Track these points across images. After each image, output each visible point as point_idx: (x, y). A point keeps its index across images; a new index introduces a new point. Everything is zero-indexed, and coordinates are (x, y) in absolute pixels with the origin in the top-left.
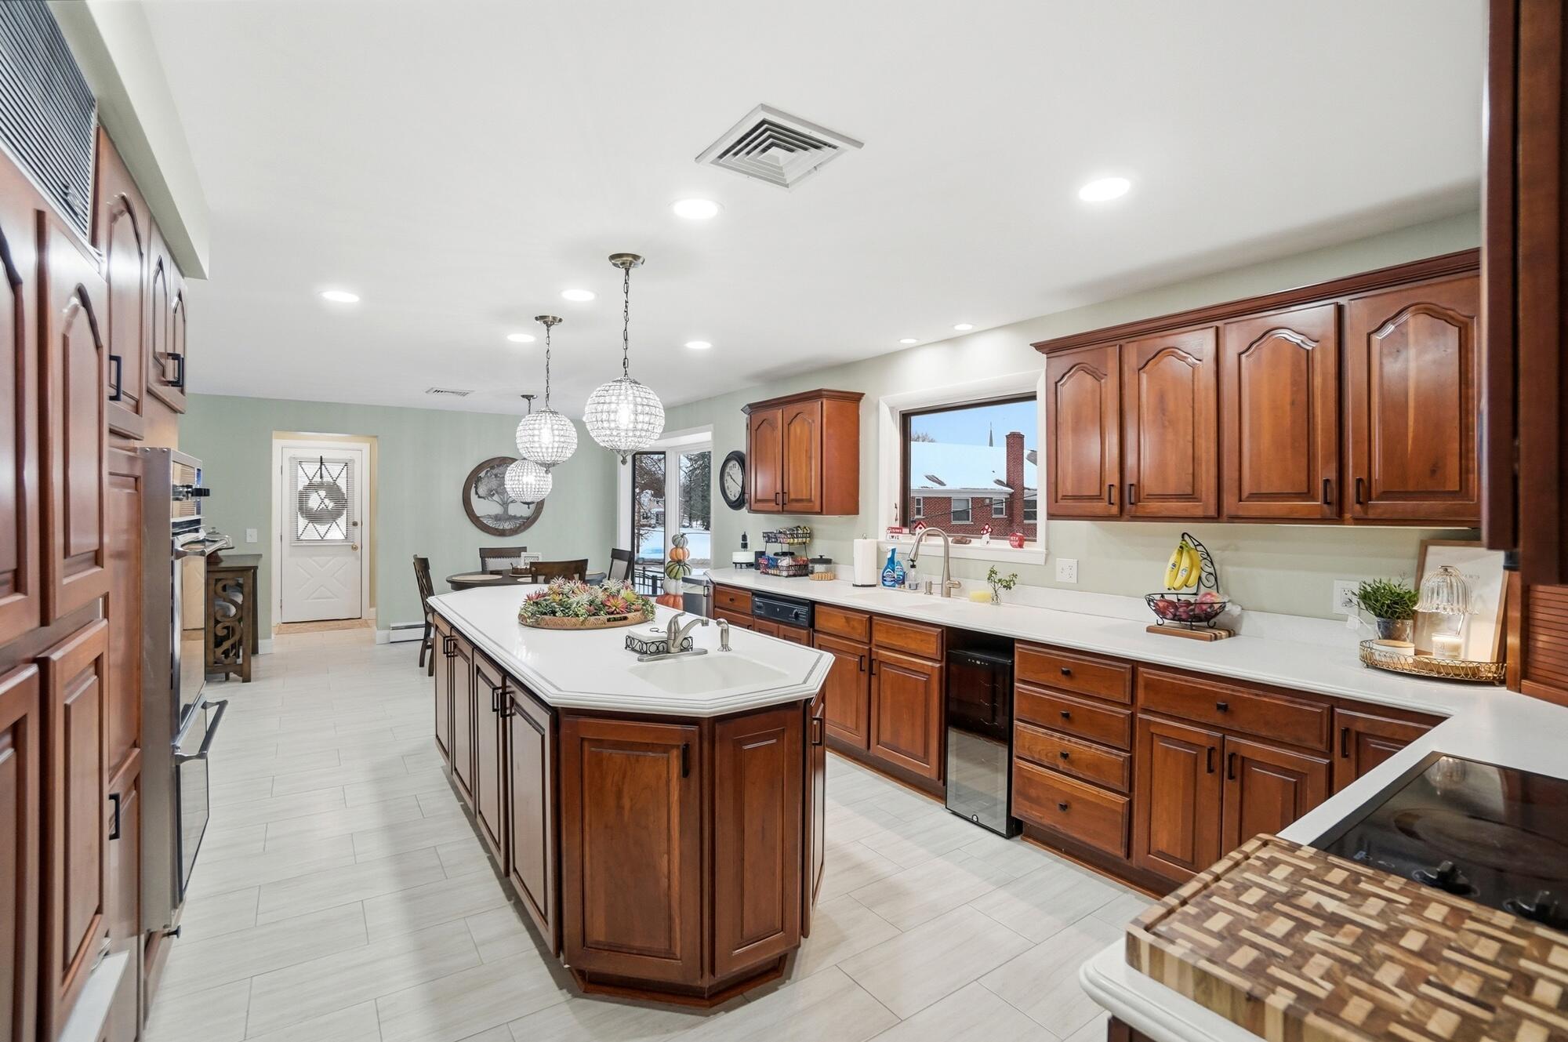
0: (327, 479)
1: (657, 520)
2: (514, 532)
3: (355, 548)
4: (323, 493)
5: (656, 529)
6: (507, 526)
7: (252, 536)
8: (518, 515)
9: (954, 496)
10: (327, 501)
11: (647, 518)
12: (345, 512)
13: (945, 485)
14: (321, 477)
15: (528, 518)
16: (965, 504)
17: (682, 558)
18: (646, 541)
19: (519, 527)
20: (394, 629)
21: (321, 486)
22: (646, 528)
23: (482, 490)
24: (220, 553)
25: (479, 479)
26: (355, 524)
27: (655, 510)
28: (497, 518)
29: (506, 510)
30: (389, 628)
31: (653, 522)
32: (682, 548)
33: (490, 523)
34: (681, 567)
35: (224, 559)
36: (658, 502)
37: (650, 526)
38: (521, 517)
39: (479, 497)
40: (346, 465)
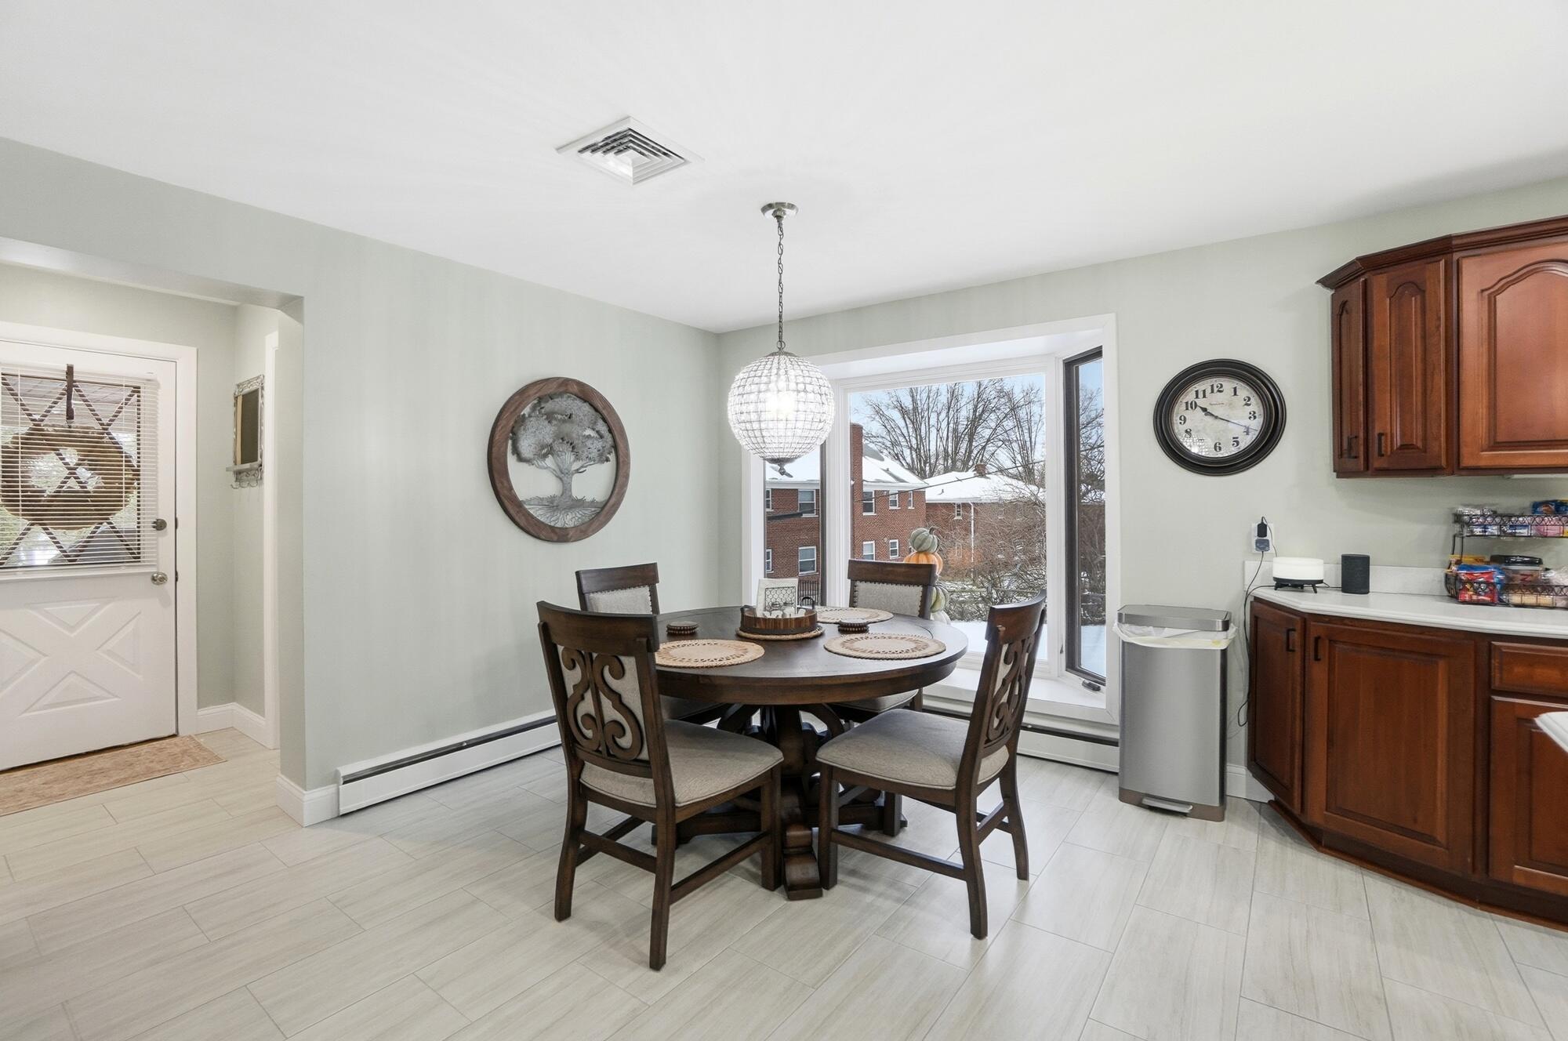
0: (83, 420)
2: (584, 531)
3: (158, 580)
4: (72, 455)
6: (568, 520)
8: (588, 498)
9: (800, 488)
10: (83, 473)
12: (133, 500)
13: (792, 477)
14: (70, 415)
15: (604, 505)
16: (809, 496)
19: (589, 525)
20: (350, 780)
21: (69, 438)
23: (527, 445)
25: (522, 421)
26: (160, 525)
28: (552, 505)
29: (566, 489)
30: (334, 779)
33: (545, 517)
39: (518, 459)
40: (136, 390)
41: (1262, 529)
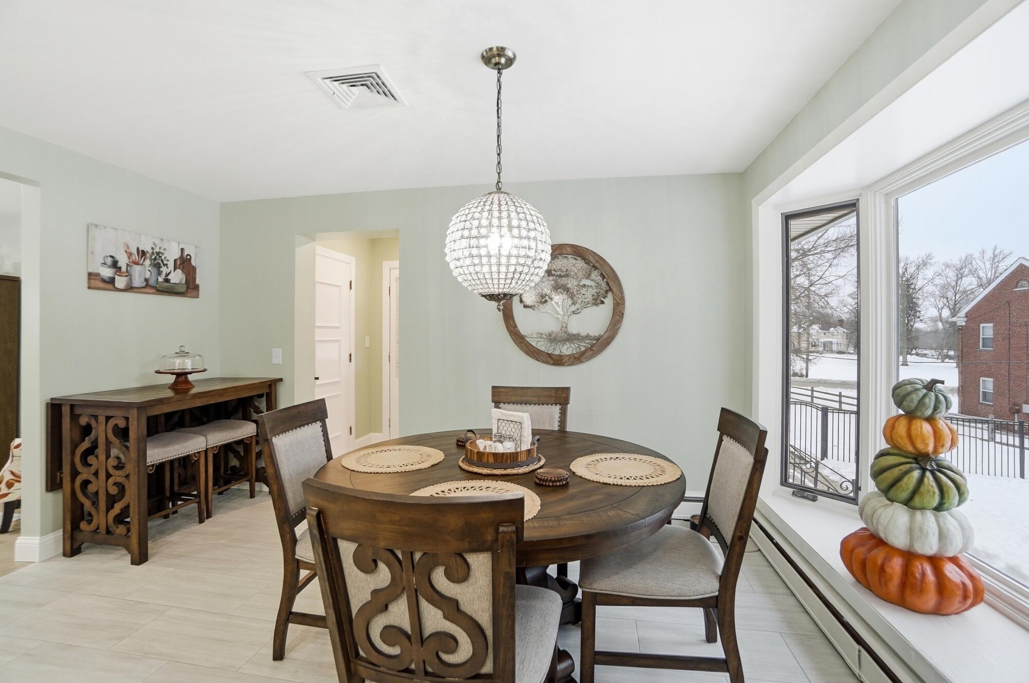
1: (825, 348)
2: (577, 359)
5: (823, 355)
6: (567, 350)
7: (277, 356)
8: (583, 333)
11: (815, 346)
15: (598, 339)
17: (930, 449)
18: (814, 365)
19: (583, 353)
22: (815, 354)
23: (528, 296)
24: (191, 377)
27: (822, 340)
28: (552, 339)
29: (564, 327)
31: (821, 349)
32: (930, 420)
33: (542, 346)
34: (928, 474)
35: (194, 384)
36: (825, 334)
37: (818, 352)
38: (588, 337)
39: (525, 306)
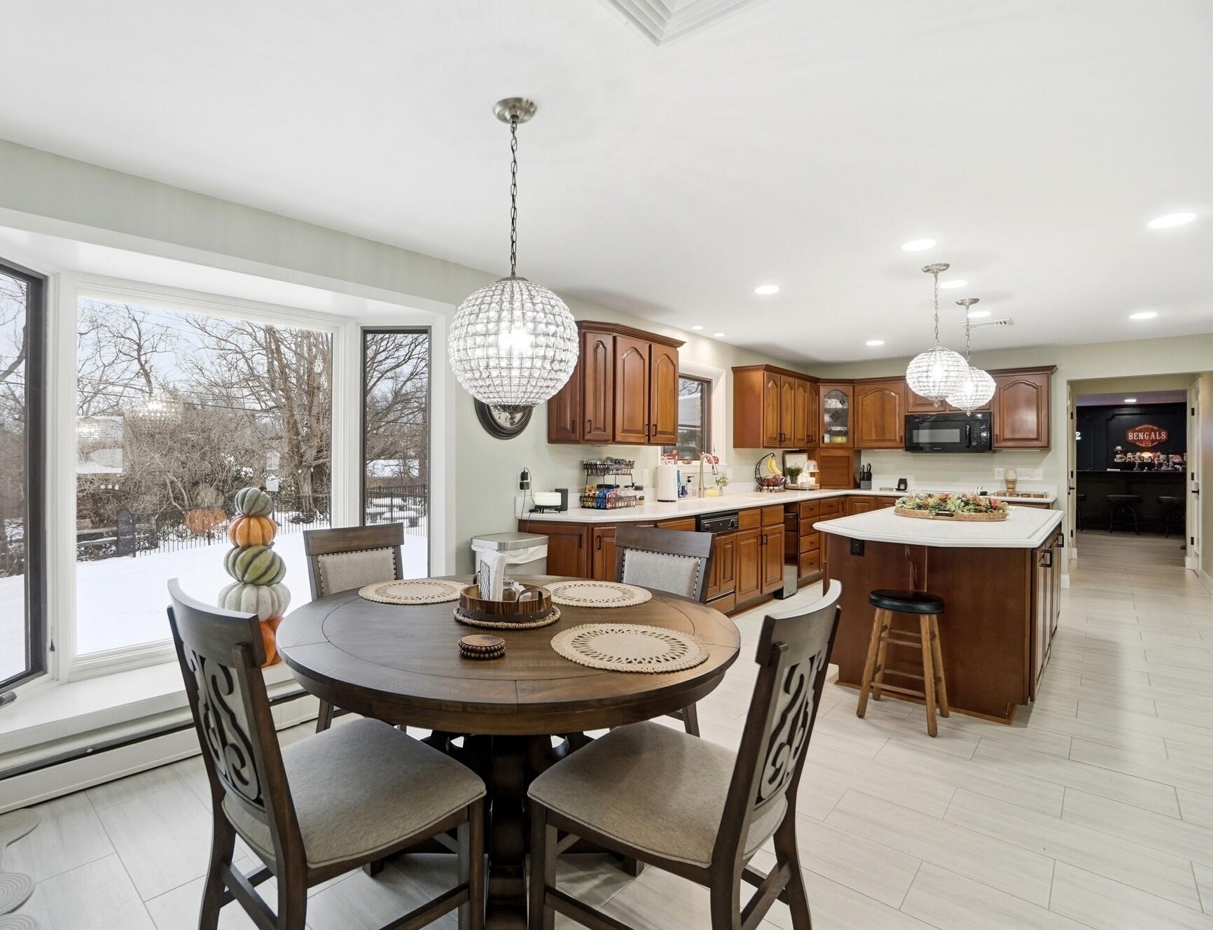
41: (524, 476)
